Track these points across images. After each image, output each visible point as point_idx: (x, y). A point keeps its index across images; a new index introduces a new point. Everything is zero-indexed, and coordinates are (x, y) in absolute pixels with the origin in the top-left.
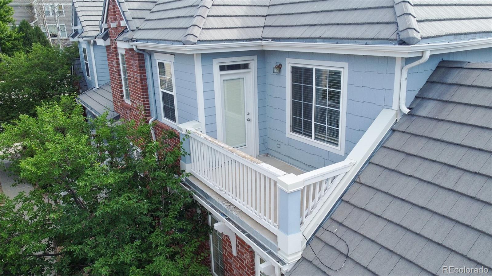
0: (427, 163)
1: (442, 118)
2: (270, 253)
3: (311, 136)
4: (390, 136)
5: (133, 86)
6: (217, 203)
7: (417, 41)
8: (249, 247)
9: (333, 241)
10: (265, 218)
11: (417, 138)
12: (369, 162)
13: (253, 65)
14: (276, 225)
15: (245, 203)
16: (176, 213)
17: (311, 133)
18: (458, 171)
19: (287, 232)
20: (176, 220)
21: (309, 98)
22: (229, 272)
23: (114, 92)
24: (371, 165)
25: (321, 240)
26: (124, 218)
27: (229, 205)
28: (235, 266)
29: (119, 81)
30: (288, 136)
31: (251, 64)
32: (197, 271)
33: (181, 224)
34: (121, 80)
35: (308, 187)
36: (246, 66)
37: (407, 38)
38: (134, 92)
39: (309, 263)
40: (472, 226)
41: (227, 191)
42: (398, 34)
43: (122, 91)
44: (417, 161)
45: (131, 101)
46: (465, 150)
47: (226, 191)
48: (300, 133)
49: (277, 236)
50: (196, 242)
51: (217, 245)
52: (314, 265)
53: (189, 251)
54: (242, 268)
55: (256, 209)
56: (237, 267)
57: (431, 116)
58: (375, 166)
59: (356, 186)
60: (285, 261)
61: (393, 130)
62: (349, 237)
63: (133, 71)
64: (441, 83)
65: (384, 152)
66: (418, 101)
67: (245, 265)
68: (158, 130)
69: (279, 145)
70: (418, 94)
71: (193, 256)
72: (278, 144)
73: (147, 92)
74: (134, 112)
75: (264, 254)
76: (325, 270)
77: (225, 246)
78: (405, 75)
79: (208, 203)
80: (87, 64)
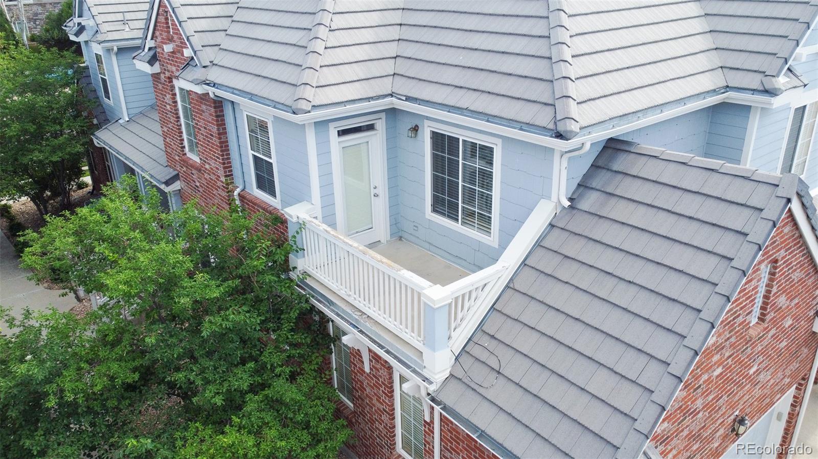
0: (585, 267)
1: (604, 215)
2: (414, 371)
3: (457, 220)
4: (548, 233)
5: (204, 139)
6: (343, 311)
7: (574, 134)
8: (386, 362)
9: (484, 356)
10: (407, 331)
11: (577, 237)
12: (524, 264)
13: (381, 125)
14: (419, 339)
15: (381, 312)
16: (292, 324)
17: (458, 216)
18: (613, 279)
19: (434, 349)
20: (293, 333)
21: (454, 172)
22: (359, 391)
23: (168, 139)
24: (526, 268)
25: (471, 355)
26: (233, 336)
27: (360, 314)
28: (368, 384)
29: (178, 125)
30: (427, 217)
31: (378, 124)
32: (324, 393)
33: (298, 338)
34: (181, 125)
35: (457, 299)
36: (371, 127)
37: (564, 131)
38: (206, 148)
39: (459, 381)
40: (621, 339)
41: (357, 296)
42: (555, 123)
43: (183, 140)
44: (575, 265)
45: (201, 159)
46: (623, 254)
47: (355, 296)
48: (443, 214)
49: (422, 353)
50: (317, 357)
51: (341, 358)
52: (464, 383)
53: (311, 369)
54: (377, 385)
55: (395, 320)
56: (370, 386)
57: (592, 211)
58: (531, 269)
59: (510, 292)
60: (432, 380)
61: (552, 225)
62: (501, 351)
63: (204, 120)
64: (606, 169)
65: (540, 252)
66: (582, 189)
67: (380, 383)
68: (248, 205)
69: (416, 227)
70: (581, 181)
71: (316, 376)
72: (414, 226)
73: (228, 150)
74: (206, 175)
75: (407, 373)
76: (476, 387)
77: (354, 360)
78: (565, 163)
79: (333, 311)
80: (104, 81)
